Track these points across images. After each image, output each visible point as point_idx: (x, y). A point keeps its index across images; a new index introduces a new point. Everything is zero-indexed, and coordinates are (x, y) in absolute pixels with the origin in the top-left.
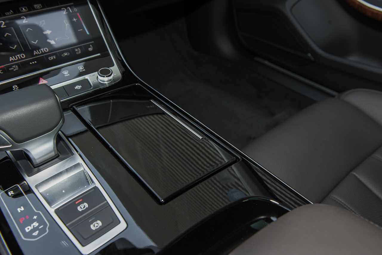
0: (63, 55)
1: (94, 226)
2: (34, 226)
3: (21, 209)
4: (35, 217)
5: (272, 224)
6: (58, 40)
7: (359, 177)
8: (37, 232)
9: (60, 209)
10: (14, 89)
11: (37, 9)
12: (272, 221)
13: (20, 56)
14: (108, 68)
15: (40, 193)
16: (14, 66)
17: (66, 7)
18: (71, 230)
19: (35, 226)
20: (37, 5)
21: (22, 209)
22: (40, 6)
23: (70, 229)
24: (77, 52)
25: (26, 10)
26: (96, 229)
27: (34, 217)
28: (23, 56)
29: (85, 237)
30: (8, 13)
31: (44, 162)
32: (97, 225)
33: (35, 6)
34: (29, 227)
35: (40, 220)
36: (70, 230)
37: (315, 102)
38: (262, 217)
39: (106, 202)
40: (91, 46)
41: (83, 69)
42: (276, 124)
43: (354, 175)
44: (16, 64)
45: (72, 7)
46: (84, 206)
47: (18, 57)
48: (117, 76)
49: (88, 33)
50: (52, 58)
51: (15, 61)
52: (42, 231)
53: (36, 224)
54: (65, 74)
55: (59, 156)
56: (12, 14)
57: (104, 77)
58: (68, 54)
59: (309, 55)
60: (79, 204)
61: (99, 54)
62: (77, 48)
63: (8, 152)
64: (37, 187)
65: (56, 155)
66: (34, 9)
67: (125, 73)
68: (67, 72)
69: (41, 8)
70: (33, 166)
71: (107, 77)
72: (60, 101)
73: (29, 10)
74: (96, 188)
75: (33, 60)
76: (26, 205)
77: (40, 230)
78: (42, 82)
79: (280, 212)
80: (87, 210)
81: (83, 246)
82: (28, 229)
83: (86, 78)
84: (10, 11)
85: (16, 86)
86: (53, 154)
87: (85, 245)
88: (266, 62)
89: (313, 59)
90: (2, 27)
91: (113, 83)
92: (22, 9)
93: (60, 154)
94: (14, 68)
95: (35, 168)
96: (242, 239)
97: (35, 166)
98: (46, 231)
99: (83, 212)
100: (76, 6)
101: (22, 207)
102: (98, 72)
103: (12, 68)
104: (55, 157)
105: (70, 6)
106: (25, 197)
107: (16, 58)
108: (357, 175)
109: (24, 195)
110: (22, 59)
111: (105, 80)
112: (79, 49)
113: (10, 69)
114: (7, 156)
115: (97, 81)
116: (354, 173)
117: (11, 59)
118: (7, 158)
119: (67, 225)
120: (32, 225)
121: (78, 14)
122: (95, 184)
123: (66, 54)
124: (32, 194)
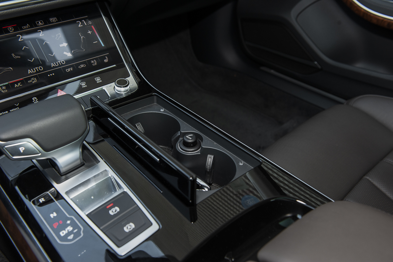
0: (80, 67)
1: (127, 228)
2: (68, 230)
3: (53, 215)
4: (69, 222)
5: (298, 222)
6: (74, 52)
7: (372, 181)
8: (72, 236)
9: (92, 214)
10: (33, 100)
11: (53, 23)
12: (297, 219)
13: (38, 69)
14: (125, 78)
15: (71, 199)
16: (33, 79)
17: (81, 20)
18: (106, 233)
19: (70, 231)
20: (53, 19)
21: (55, 214)
22: (56, 20)
23: (104, 231)
24: (93, 63)
25: (42, 23)
26: (129, 231)
27: (67, 222)
28: (41, 68)
29: (120, 239)
30: (25, 27)
31: (70, 170)
32: (130, 227)
33: (51, 19)
34: (64, 231)
35: (73, 224)
36: (104, 233)
37: (323, 109)
38: (289, 215)
39: (136, 205)
40: (106, 57)
41: (100, 80)
42: (285, 133)
43: (368, 180)
44: (34, 77)
45: (86, 20)
46: (115, 210)
47: (36, 69)
48: (133, 86)
49: (103, 45)
50: (69, 70)
51: (33, 73)
52: (77, 235)
53: (70, 228)
54: (83, 85)
55: (84, 164)
56: (28, 28)
57: (121, 87)
58: (84, 66)
59: (316, 63)
60: (110, 208)
61: (115, 65)
62: (93, 60)
63: (34, 161)
64: (67, 193)
65: (81, 163)
66: (50, 23)
67: (141, 83)
68: (84, 83)
69: (57, 22)
70: (60, 174)
71: (123, 87)
72: (85, 109)
73: (45, 24)
74: (125, 193)
75: (51, 72)
76: (58, 211)
77: (74, 234)
78: (61, 93)
79: (305, 210)
80: (119, 213)
81: (119, 246)
82: (63, 233)
83: (103, 89)
84: (27, 25)
85: (36, 98)
86: (79, 162)
87: (120, 246)
88: (272, 71)
89: (319, 67)
90: (19, 40)
91: (130, 94)
92: (38, 23)
93: (85, 162)
94: (33, 81)
95: (62, 176)
96: (270, 237)
97: (62, 174)
98: (81, 235)
99: (115, 215)
100: (90, 19)
101: (54, 213)
102: (115, 83)
103: (31, 80)
104: (80, 165)
105: (85, 19)
106: (56, 203)
107: (34, 71)
108: (370, 179)
109: (55, 202)
110: (40, 71)
111: (122, 90)
112: (95, 60)
113: (29, 82)
114: (33, 165)
115: (114, 91)
116: (368, 178)
117: (30, 71)
118: (34, 166)
119: (101, 228)
120: (66, 230)
121: (93, 26)
122: (123, 189)
123: (82, 66)
124: (63, 200)
